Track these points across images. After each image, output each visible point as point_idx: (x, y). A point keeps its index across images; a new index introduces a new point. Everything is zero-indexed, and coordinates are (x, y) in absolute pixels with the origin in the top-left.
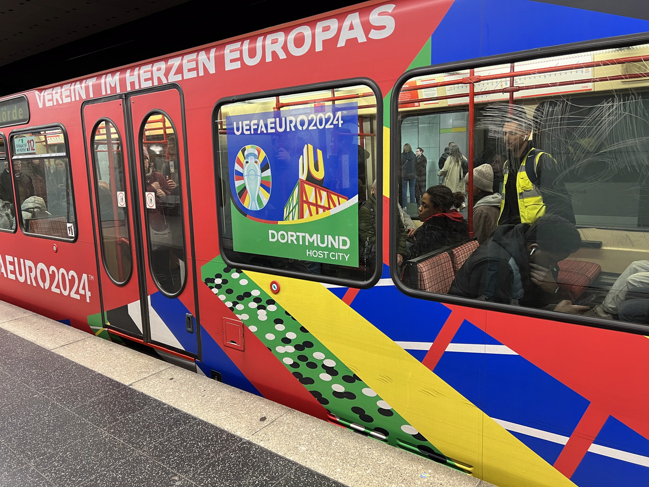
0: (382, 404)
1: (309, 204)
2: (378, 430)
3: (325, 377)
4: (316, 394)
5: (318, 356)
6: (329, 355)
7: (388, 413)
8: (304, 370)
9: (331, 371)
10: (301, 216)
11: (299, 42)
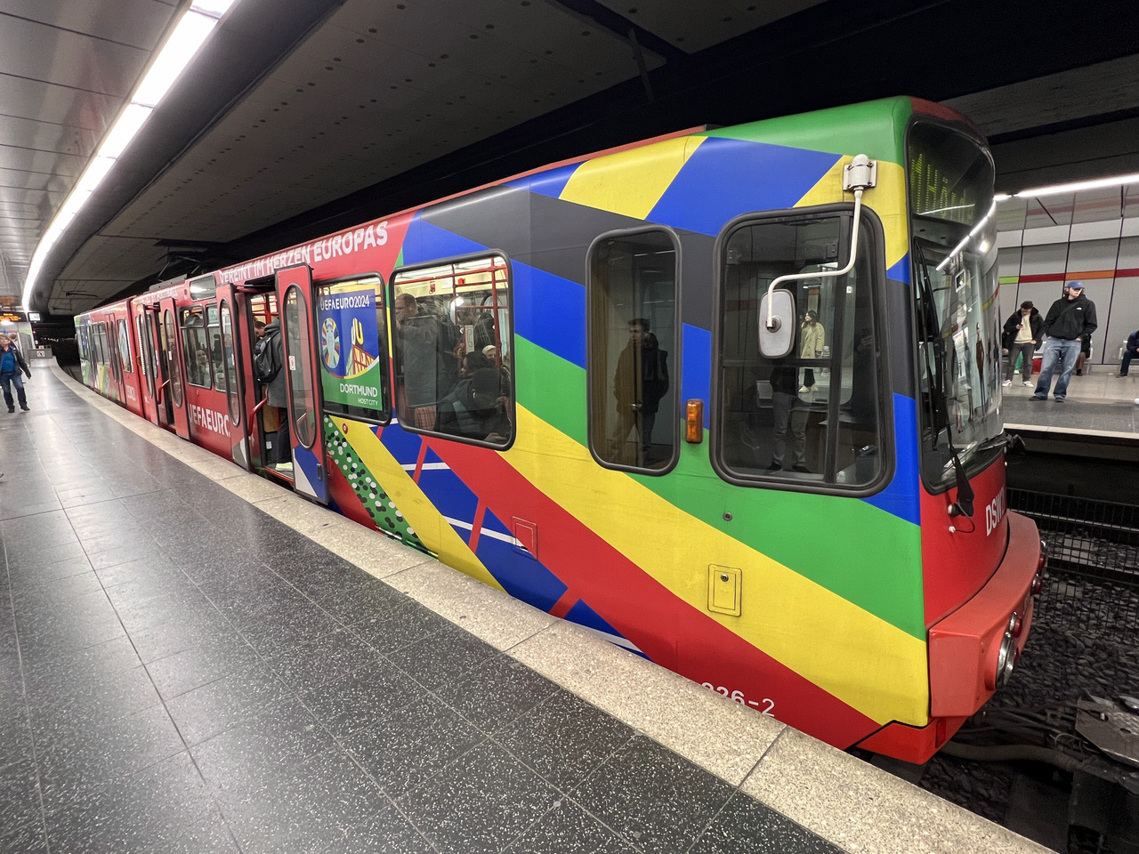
0: (398, 514)
1: (358, 363)
2: (398, 533)
3: (372, 496)
4: (368, 510)
5: (368, 480)
6: (373, 480)
7: (400, 519)
8: (362, 492)
9: (374, 491)
10: (354, 373)
11: (347, 244)
